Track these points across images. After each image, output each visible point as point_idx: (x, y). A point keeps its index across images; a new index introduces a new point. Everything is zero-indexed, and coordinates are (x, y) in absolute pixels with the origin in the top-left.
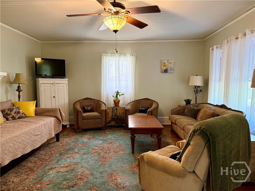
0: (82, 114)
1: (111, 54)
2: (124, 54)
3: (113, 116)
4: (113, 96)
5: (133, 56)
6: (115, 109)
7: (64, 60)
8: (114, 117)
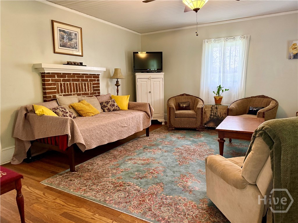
0: (174, 111)
1: (215, 39)
2: (233, 38)
3: (212, 116)
4: (214, 92)
5: (244, 38)
6: (215, 108)
7: (162, 53)
8: (213, 118)
